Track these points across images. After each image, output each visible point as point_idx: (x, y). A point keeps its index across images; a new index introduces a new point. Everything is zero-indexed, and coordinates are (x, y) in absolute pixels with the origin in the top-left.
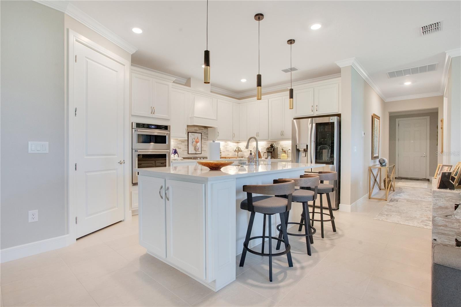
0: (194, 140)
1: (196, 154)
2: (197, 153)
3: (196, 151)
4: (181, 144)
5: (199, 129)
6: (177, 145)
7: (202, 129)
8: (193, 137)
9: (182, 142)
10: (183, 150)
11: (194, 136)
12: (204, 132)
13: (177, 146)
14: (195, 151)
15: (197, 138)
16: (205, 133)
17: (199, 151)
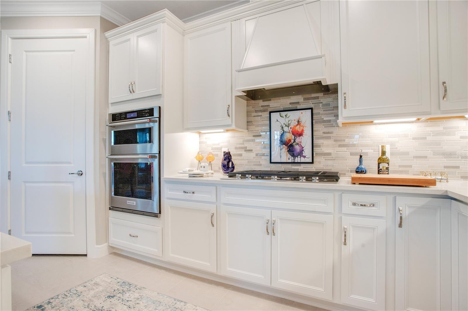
0: (286, 129)
1: (294, 163)
2: (298, 160)
3: (293, 156)
4: (253, 141)
5: (305, 99)
6: (243, 144)
7: (317, 98)
8: (283, 121)
9: (254, 136)
10: (257, 155)
11: (287, 120)
12: (324, 105)
13: (243, 146)
14: (289, 156)
15: (298, 122)
16: (328, 105)
17: (305, 157)
